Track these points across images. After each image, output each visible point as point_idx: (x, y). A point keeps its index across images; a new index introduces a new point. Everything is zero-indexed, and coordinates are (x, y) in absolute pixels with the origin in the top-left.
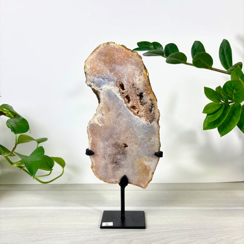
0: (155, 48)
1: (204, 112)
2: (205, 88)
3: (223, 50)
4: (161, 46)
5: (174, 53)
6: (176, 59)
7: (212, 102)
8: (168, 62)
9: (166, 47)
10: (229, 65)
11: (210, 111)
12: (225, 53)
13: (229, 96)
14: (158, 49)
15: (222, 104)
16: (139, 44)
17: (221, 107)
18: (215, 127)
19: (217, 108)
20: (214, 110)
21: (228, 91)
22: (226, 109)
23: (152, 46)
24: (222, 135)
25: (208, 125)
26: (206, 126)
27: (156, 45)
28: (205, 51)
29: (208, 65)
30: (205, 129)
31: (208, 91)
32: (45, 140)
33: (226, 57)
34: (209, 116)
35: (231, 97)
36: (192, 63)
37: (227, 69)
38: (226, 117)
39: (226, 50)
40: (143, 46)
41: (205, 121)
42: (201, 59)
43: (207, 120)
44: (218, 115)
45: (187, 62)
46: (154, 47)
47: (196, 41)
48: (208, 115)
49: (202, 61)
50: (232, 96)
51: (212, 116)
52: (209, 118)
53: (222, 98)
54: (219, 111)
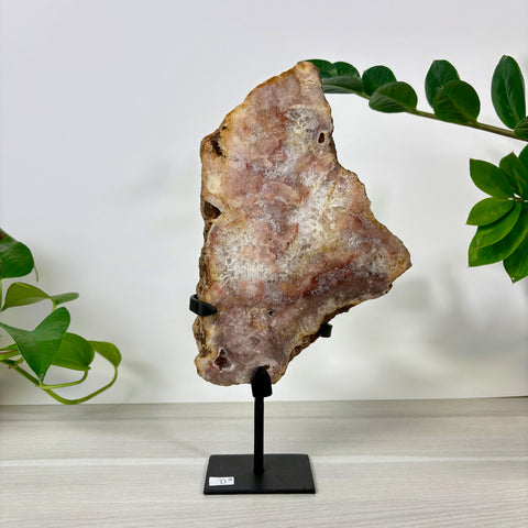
1: (469, 222)
2: (471, 161)
4: (355, 70)
5: (388, 84)
6: (392, 100)
7: (489, 196)
11: (486, 219)
12: (507, 89)
15: (514, 202)
17: (513, 209)
18: (496, 261)
19: (503, 211)
20: (496, 216)
22: (524, 214)
24: (516, 279)
25: (481, 254)
26: (475, 257)
27: (344, 68)
29: (469, 116)
30: (472, 263)
31: (479, 170)
32: (73, 296)
33: (510, 98)
34: (483, 233)
38: (524, 234)
41: (473, 244)
42: (452, 99)
43: (478, 242)
44: (507, 228)
47: (436, 62)
48: (480, 229)
49: (456, 105)
51: (490, 231)
52: (484, 236)
53: (516, 187)
54: (508, 219)
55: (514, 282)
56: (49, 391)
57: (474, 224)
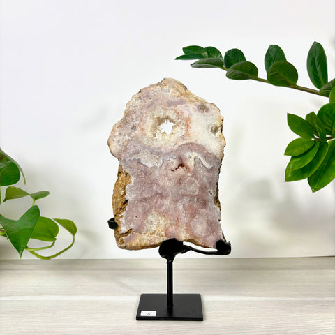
0: (209, 56)
1: (286, 154)
2: (288, 115)
3: (314, 59)
4: (219, 52)
5: (240, 63)
6: (242, 73)
7: (298, 137)
8: (229, 76)
9: (226, 55)
10: (322, 82)
11: (297, 152)
12: (317, 63)
13: (327, 128)
14: (215, 58)
15: (315, 141)
16: (185, 49)
17: (313, 147)
18: (303, 178)
19: (308, 147)
20: (303, 150)
21: (324, 120)
22: (321, 148)
23: (205, 53)
24: (315, 190)
25: (294, 174)
26: (290, 175)
27: (212, 51)
28: (285, 60)
29: (290, 81)
30: (287, 180)
31: (293, 121)
32: (45, 194)
33: (318, 69)
34: (295, 160)
35: (329, 129)
36: (266, 78)
37: (319, 88)
38: (321, 161)
39: (317, 58)
40: (192, 52)
41: (288, 168)
42: (281, 72)
43: (291, 166)
44: (309, 158)
45: (259, 76)
46: (209, 54)
47: (271, 46)
48: (293, 158)
49: (282, 75)
50: (332, 128)
51: (299, 159)
52: (295, 163)
53: (316, 132)
54: (310, 152)
55: (313, 192)
56: (32, 252)
57: (289, 155)
